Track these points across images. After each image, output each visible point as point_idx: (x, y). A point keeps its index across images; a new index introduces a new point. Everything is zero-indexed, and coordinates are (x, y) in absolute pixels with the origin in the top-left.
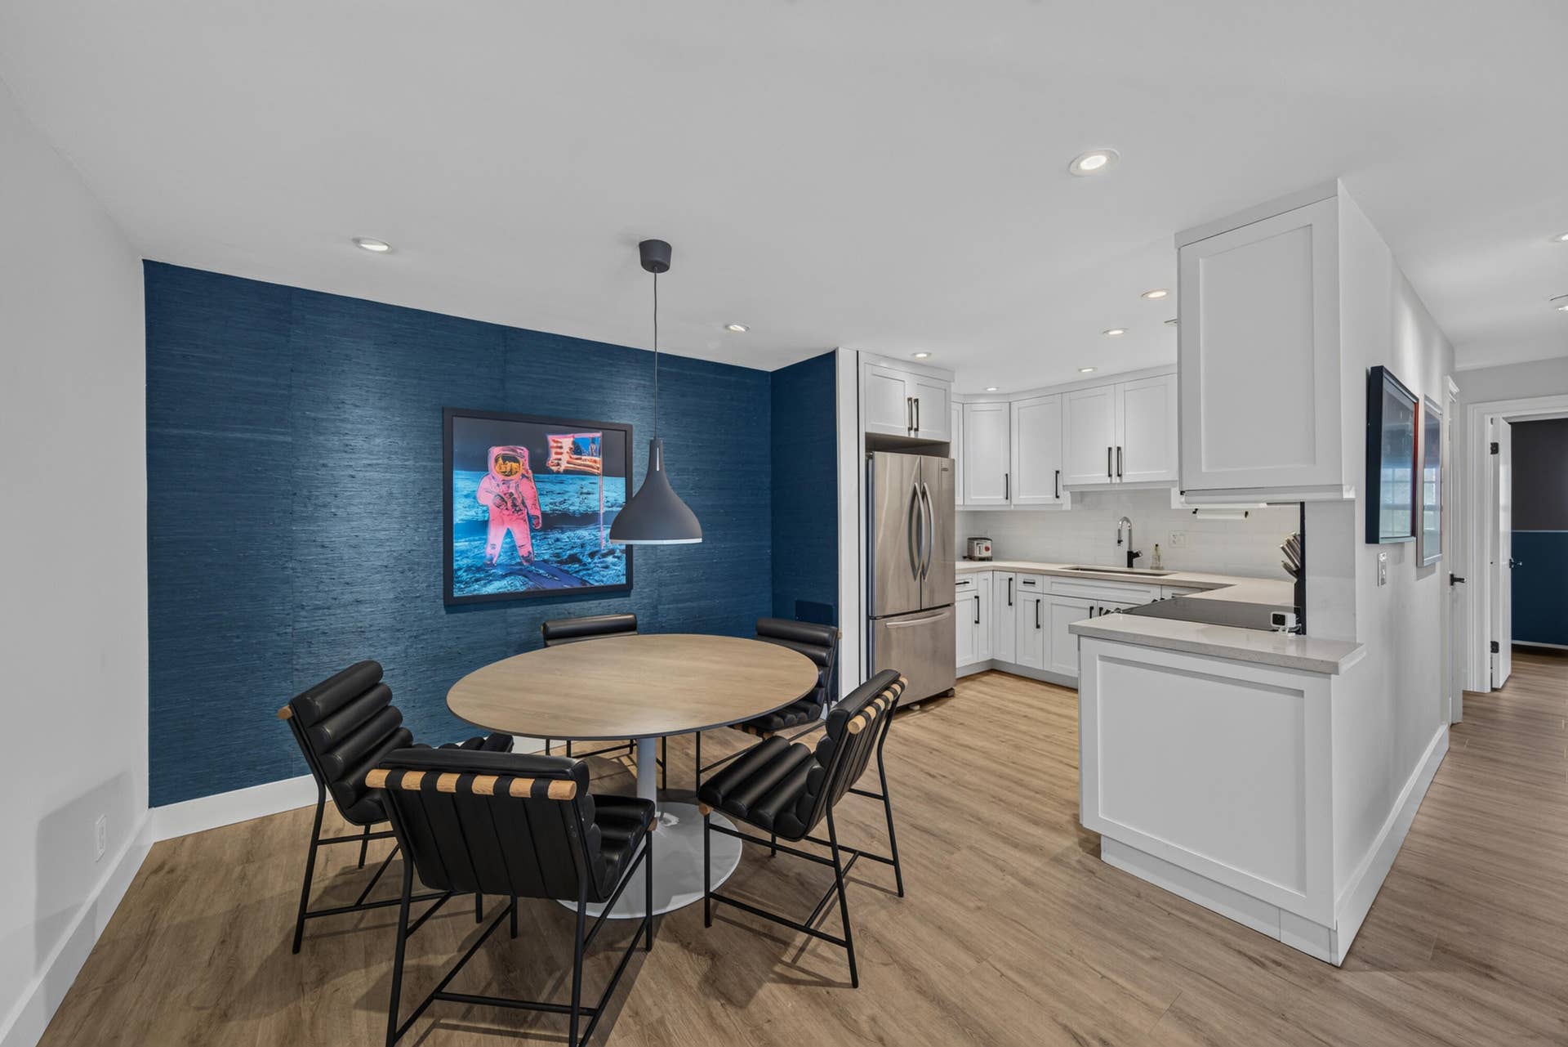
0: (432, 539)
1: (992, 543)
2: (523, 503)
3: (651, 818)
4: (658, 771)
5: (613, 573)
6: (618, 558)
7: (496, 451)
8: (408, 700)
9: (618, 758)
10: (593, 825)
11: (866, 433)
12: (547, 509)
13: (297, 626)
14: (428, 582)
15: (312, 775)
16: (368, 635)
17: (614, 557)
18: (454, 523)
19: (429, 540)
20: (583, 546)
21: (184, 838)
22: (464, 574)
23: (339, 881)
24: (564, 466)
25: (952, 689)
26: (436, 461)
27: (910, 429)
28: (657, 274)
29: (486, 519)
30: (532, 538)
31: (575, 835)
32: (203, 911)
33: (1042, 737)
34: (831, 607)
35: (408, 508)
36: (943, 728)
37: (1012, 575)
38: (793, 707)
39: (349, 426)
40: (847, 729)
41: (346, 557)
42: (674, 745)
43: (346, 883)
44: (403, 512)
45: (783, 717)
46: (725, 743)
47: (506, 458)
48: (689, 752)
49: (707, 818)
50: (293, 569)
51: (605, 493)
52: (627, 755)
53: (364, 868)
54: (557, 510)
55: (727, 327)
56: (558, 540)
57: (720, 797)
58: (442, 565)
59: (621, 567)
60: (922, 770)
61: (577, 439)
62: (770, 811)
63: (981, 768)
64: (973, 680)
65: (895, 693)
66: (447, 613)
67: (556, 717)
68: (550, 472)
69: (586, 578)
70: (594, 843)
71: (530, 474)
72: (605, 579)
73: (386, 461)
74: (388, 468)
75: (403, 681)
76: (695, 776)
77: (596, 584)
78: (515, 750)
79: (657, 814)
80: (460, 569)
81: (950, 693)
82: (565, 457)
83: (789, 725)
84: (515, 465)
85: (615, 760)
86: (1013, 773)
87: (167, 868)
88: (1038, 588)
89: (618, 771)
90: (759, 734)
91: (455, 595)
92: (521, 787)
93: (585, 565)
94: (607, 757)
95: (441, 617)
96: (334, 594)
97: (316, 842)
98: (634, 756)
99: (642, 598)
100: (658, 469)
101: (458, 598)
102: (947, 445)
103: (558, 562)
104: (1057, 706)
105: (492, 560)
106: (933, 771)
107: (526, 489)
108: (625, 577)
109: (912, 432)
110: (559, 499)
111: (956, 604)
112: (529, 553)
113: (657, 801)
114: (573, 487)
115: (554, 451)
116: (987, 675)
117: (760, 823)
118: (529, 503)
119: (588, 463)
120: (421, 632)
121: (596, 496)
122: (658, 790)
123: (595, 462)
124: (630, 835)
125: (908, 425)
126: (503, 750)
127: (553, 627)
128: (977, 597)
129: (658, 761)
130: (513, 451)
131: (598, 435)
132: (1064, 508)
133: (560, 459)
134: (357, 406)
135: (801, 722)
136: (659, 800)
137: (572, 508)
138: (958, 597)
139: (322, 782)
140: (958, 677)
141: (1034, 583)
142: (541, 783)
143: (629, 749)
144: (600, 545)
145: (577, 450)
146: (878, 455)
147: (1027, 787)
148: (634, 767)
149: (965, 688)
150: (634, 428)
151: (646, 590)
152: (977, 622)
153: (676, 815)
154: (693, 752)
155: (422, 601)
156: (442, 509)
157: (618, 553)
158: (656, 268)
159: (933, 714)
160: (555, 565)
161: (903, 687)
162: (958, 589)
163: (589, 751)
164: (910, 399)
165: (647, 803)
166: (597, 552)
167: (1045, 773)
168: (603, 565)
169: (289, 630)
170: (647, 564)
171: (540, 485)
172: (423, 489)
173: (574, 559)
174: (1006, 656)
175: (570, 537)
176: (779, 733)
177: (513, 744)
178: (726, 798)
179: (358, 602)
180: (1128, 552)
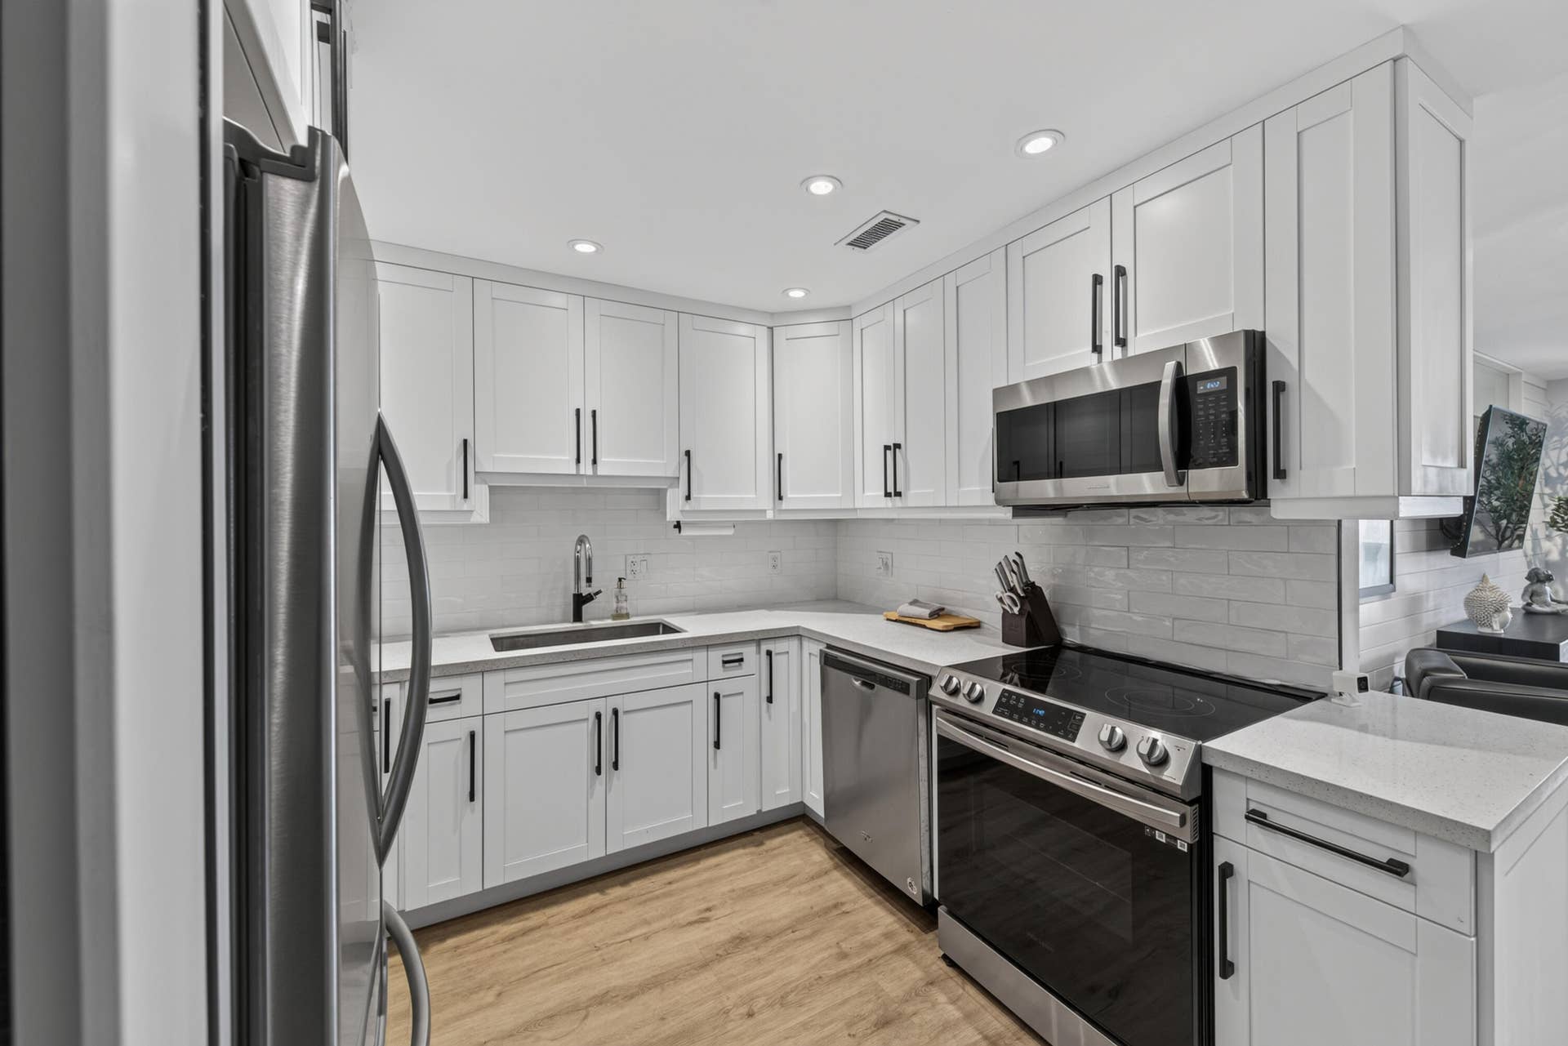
132: (475, 518)
141: (458, 698)
180: (574, 595)
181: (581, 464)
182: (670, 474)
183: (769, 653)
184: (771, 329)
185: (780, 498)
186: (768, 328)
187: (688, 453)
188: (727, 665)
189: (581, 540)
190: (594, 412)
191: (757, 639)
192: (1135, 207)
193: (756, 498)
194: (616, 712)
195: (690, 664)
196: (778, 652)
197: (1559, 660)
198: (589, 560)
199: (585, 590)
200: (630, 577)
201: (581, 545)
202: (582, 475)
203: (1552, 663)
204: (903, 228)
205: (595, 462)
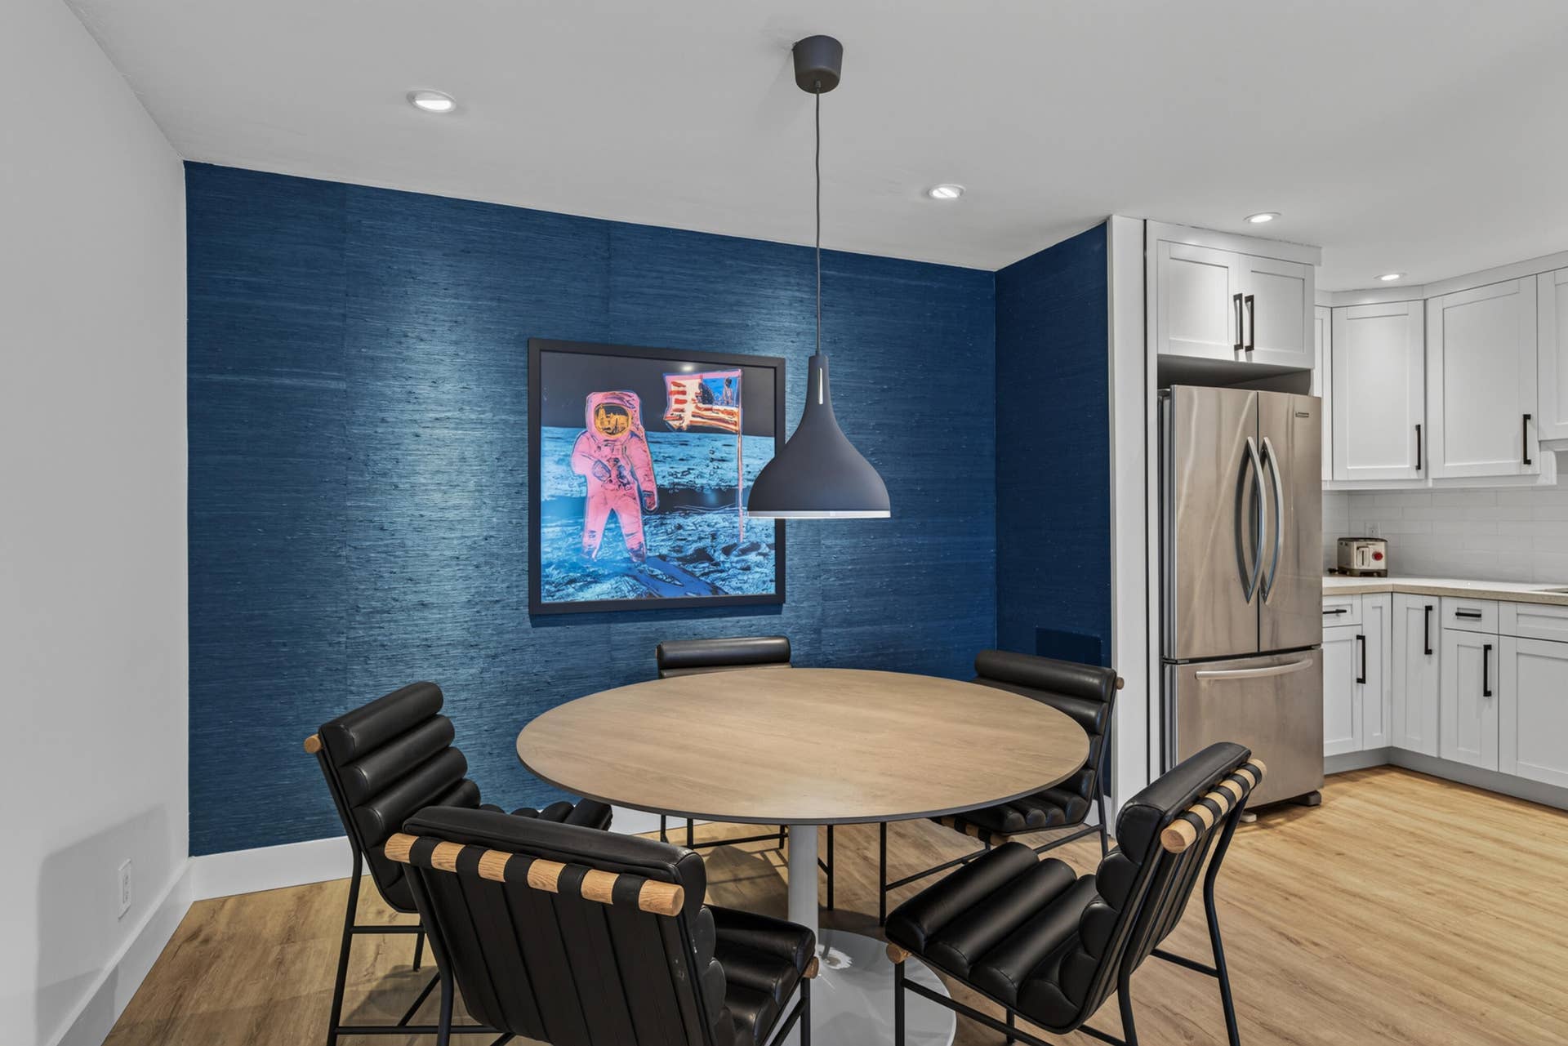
0: (514, 521)
1: (1386, 547)
2: (633, 474)
3: (809, 959)
4: (820, 878)
5: (757, 579)
6: (765, 555)
7: (596, 399)
8: (484, 745)
9: (761, 852)
10: (713, 962)
11: (1159, 356)
12: (666, 483)
13: (352, 634)
14: (511, 586)
15: (347, 837)
16: (435, 651)
17: (760, 554)
18: (542, 500)
19: (510, 522)
20: (714, 536)
21: (224, 901)
22: (556, 572)
23: (389, 985)
24: (688, 419)
25: (1315, 793)
26: (520, 413)
27: (1238, 347)
28: (820, 95)
29: (584, 495)
30: (645, 524)
31: (682, 975)
32: (231, 1000)
33: (1510, 894)
34: (1097, 640)
35: (485, 480)
36: (1302, 857)
37: (1433, 602)
38: (1040, 798)
39: (413, 367)
40: (1160, 843)
41: (409, 543)
42: (845, 842)
43: (396, 989)
44: (479, 484)
45: (1024, 813)
46: (924, 847)
47: (611, 409)
48: (869, 854)
49: (900, 968)
50: (347, 557)
51: (746, 461)
52: (776, 850)
53: (420, 972)
54: (678, 484)
55: (927, 193)
56: (680, 527)
57: (922, 937)
58: (526, 559)
59: (769, 570)
60: (1272, 929)
61: (705, 381)
62: (1011, 972)
63: (1388, 937)
64: (1353, 780)
65: (1244, 785)
66: (533, 626)
67: (663, 779)
68: (667, 428)
69: (718, 584)
70: (715, 992)
71: (642, 432)
72: (745, 586)
73: (457, 414)
74: (459, 424)
75: (477, 717)
76: (878, 894)
77: (733, 593)
78: (615, 828)
79: (819, 948)
80: (549, 565)
81: (1313, 799)
82: (690, 408)
83: (1033, 827)
84: (621, 418)
85: (758, 856)
86: (1460, 954)
87: (201, 937)
88: (1488, 623)
89: (761, 872)
90: (984, 836)
91: (544, 601)
92: (599, 885)
93: (717, 564)
94: (748, 850)
95: (526, 631)
96: (394, 594)
97: (351, 929)
98: (785, 852)
99: (798, 617)
100: (821, 402)
101: (548, 605)
102: (1306, 373)
103: (679, 559)
104: (1535, 839)
105: (590, 553)
106: (1292, 931)
107: (638, 453)
108: (773, 584)
109: (1242, 352)
110: (683, 468)
111: (1323, 646)
112: (641, 545)
113: (821, 926)
114: (701, 448)
115: (673, 398)
116: (1378, 774)
117: (994, 991)
118: (640, 474)
119: (721, 415)
120: (499, 650)
121: (733, 464)
122: (821, 909)
123: (731, 413)
124: (776, 983)
125: (1233, 342)
126: (595, 825)
127: (672, 651)
128: (1361, 638)
129: (820, 863)
130: (621, 399)
131: (736, 374)
132: (1541, 482)
133: (682, 411)
134: (422, 340)
135: (1054, 824)
136: (822, 924)
137: (699, 482)
138: (1327, 635)
139: (358, 850)
140: (1326, 773)
141: (1479, 616)
142: (630, 882)
143: (778, 840)
144: (738, 536)
145: (706, 396)
146: (1179, 391)
147: (1490, 982)
148: (785, 868)
149: (1342, 793)
150: (788, 364)
151: (805, 604)
152: (1362, 681)
153: (848, 954)
154: (874, 854)
155: (503, 607)
156: (526, 481)
157: (764, 549)
158: (819, 84)
159: (1281, 832)
160: (676, 563)
161: (1257, 775)
162: (1327, 621)
163: (722, 838)
164: (1238, 297)
165: (801, 932)
166: (735, 545)
167: (1529, 962)
168: (743, 565)
169: (343, 640)
170: (806, 565)
171: (655, 448)
172: (504, 452)
173: (702, 555)
174: (1418, 742)
175: (696, 525)
176: (1017, 838)
177: (611, 816)
178: (931, 940)
179: (424, 605)
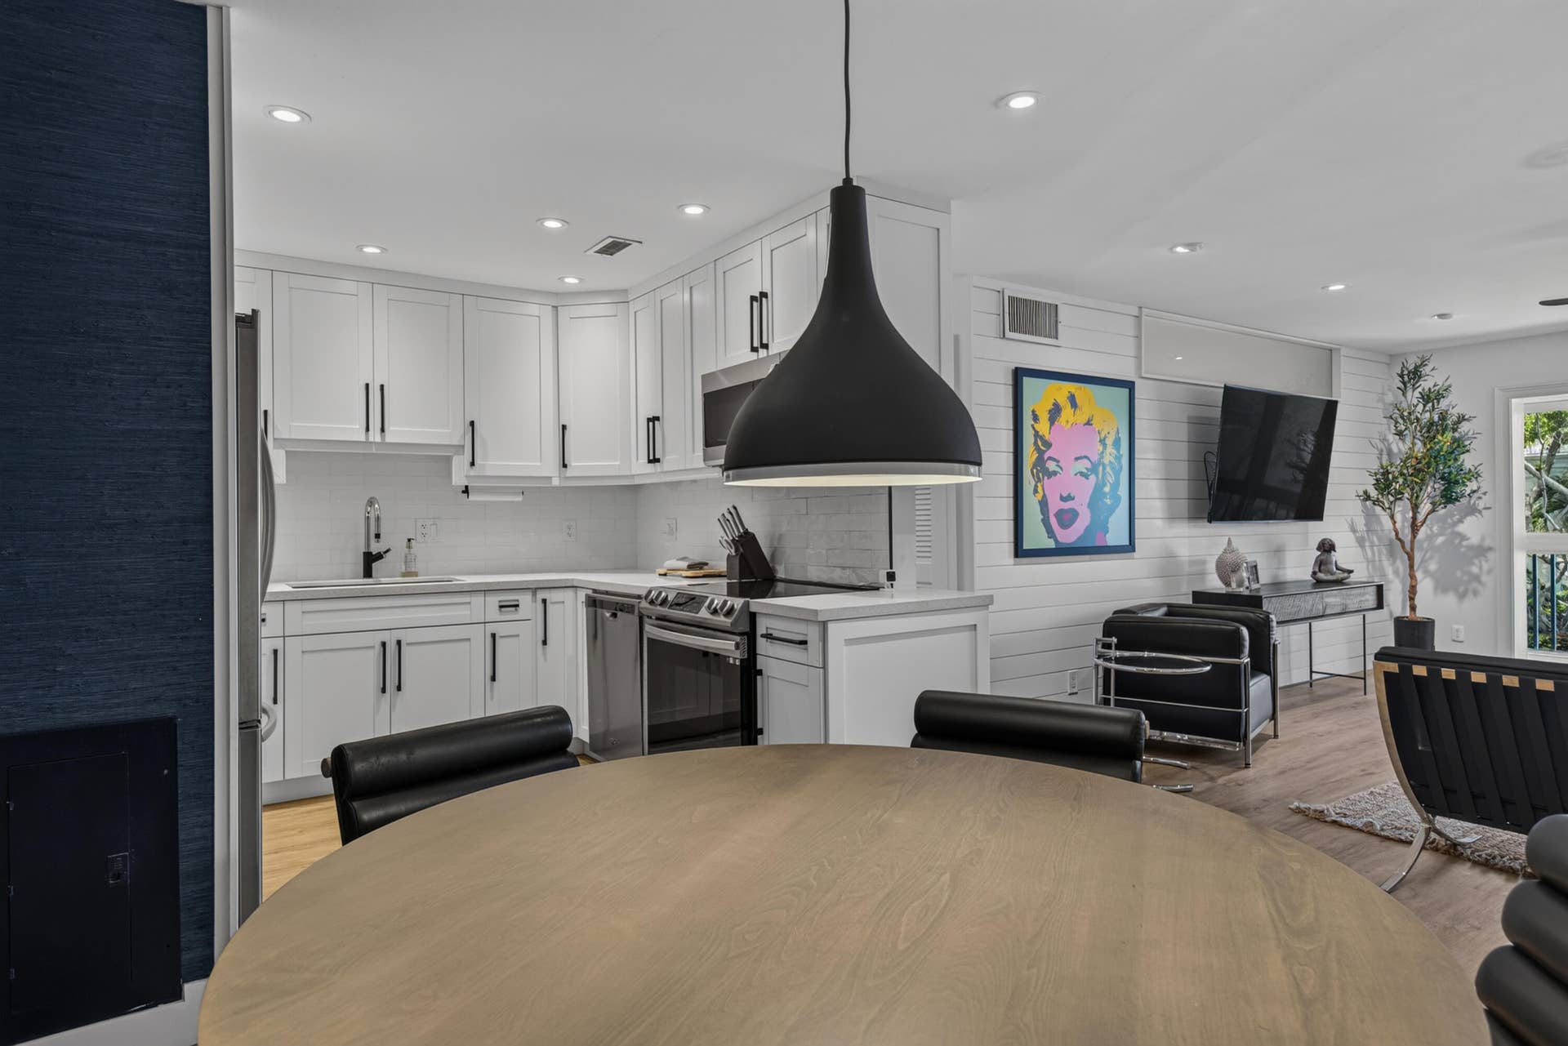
180: (364, 553)
181: (370, 432)
182: (455, 442)
183: (544, 601)
184: (556, 307)
185: (565, 466)
186: (553, 307)
187: (472, 424)
188: (503, 609)
189: (371, 503)
190: (382, 387)
191: (534, 590)
192: (772, 251)
193: (541, 464)
194: (399, 643)
195: (468, 606)
196: (553, 601)
197: (1261, 608)
198: (378, 519)
199: (375, 548)
200: (420, 538)
201: (370, 506)
202: (371, 443)
203: (1257, 611)
204: (630, 247)
205: (383, 430)
